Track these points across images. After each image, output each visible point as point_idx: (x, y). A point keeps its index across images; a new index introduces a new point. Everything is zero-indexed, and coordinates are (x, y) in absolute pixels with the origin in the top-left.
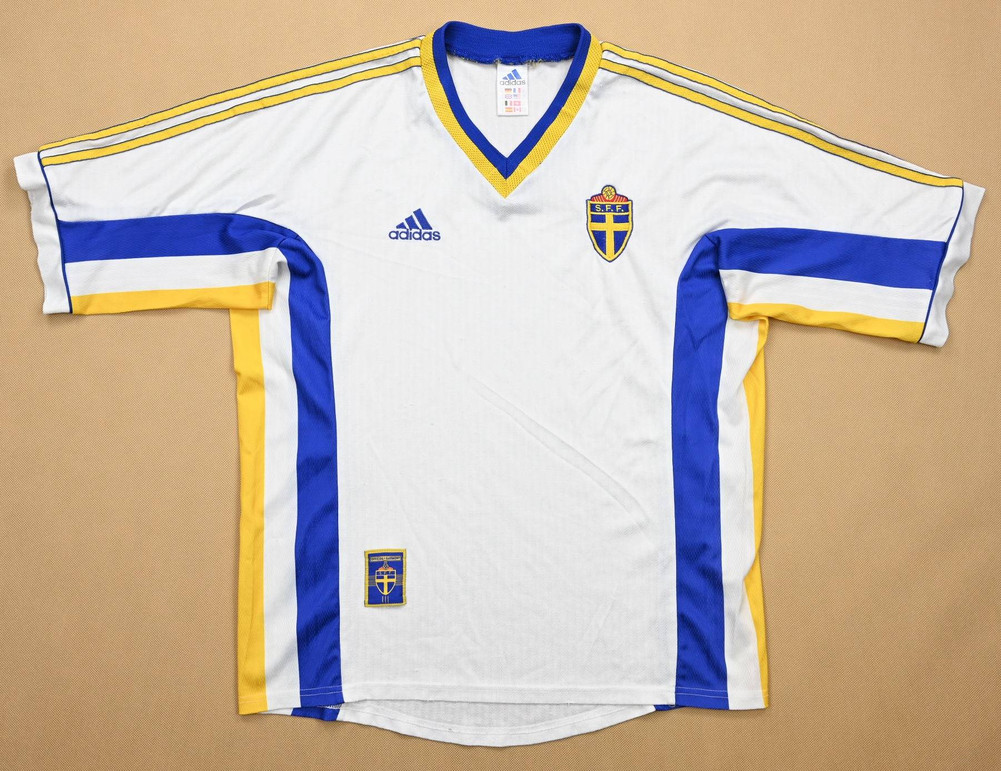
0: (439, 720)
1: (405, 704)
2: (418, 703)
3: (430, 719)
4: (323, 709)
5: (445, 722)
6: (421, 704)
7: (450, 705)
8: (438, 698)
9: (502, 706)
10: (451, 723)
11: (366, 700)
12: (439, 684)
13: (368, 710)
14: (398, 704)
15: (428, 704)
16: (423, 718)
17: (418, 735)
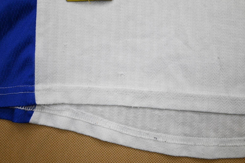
0: (143, 128)
1: (107, 109)
2: (123, 109)
3: (133, 126)
4: (14, 110)
5: (151, 130)
6: (124, 110)
7: (157, 112)
8: (144, 104)
9: (213, 116)
10: (158, 131)
11: (63, 104)
12: (145, 89)
13: (67, 114)
14: (100, 109)
15: (132, 110)
16: (127, 124)
17: (121, 141)
